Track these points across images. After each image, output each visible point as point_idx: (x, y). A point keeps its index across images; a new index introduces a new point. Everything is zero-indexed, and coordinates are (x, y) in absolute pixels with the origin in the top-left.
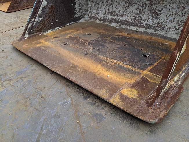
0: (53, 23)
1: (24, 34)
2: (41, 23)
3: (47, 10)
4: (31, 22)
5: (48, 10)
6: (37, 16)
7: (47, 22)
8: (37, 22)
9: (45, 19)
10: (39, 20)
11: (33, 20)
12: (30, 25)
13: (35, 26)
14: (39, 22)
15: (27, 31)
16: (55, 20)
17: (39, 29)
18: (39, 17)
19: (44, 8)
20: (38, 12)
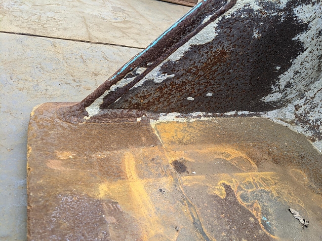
0: (193, 99)
1: (89, 102)
2: (160, 89)
3: (201, 59)
4: (131, 76)
5: (204, 58)
6: (161, 65)
7: (180, 91)
8: (150, 82)
9: (179, 81)
10: (160, 79)
11: (140, 70)
12: (122, 84)
13: (137, 91)
14: (156, 84)
15: (102, 97)
16: (206, 92)
17: (146, 101)
18: (164, 70)
19: (195, 49)
20: (169, 54)
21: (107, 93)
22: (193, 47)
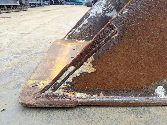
0: (88, 37)
1: (65, 37)
3: (86, 27)
4: (72, 31)
6: (78, 28)
7: (84, 35)
8: (76, 32)
9: (83, 32)
10: (78, 32)
11: (74, 30)
12: (71, 33)
13: (74, 35)
14: (78, 33)
16: (90, 35)
17: (76, 37)
18: (79, 30)
19: (84, 25)
20: (79, 26)
21: (68, 35)
22: (83, 24)
